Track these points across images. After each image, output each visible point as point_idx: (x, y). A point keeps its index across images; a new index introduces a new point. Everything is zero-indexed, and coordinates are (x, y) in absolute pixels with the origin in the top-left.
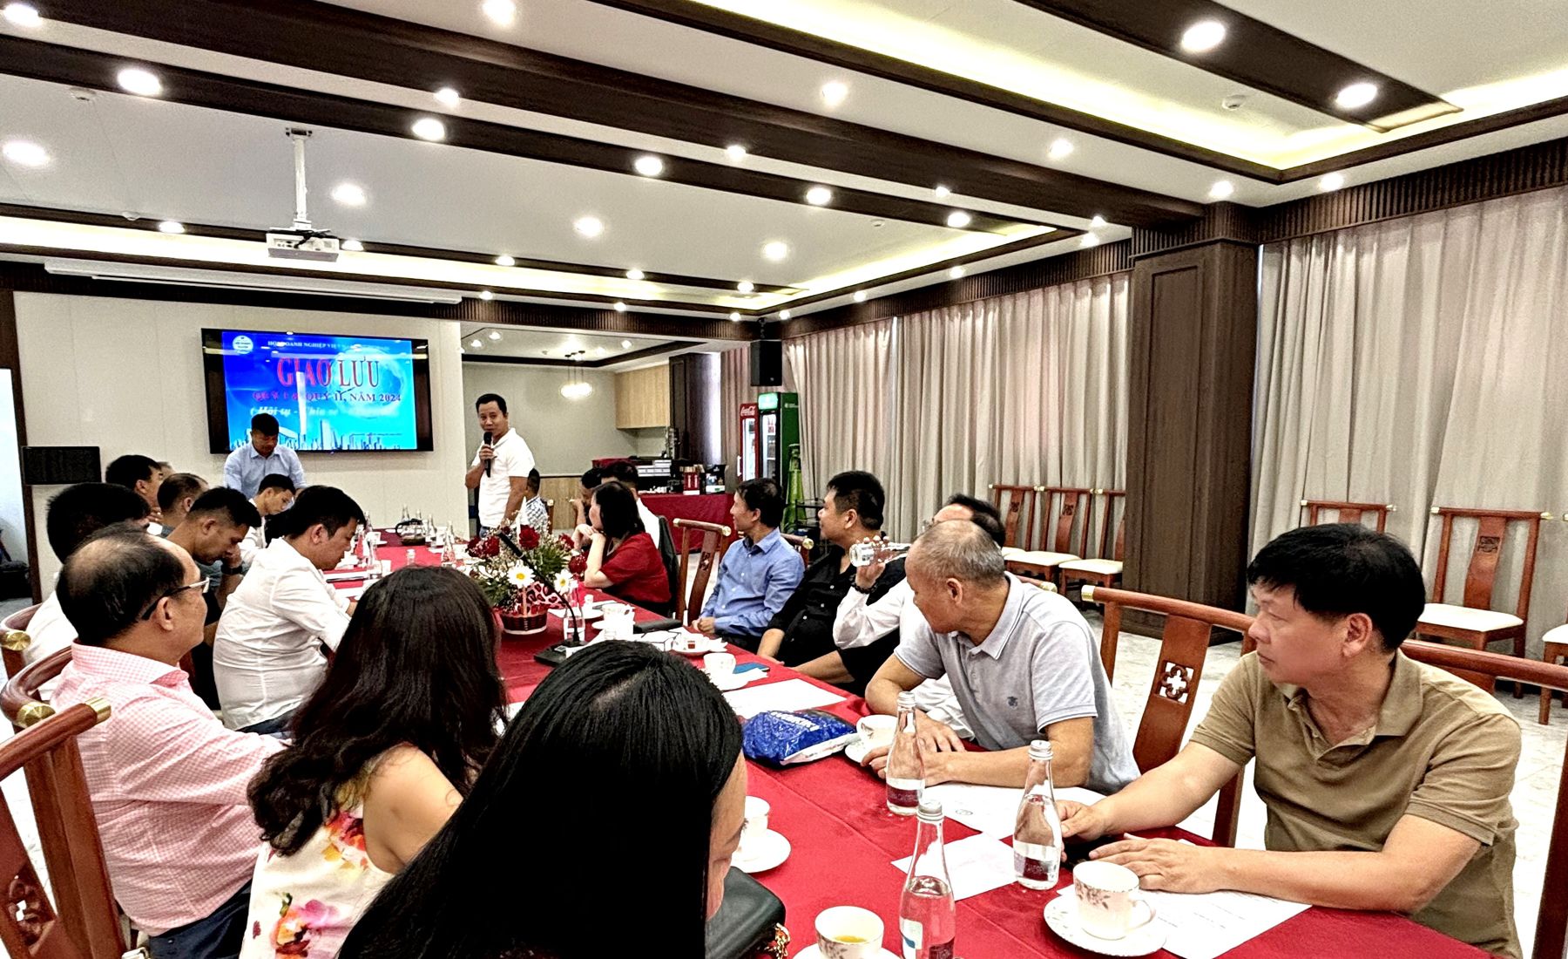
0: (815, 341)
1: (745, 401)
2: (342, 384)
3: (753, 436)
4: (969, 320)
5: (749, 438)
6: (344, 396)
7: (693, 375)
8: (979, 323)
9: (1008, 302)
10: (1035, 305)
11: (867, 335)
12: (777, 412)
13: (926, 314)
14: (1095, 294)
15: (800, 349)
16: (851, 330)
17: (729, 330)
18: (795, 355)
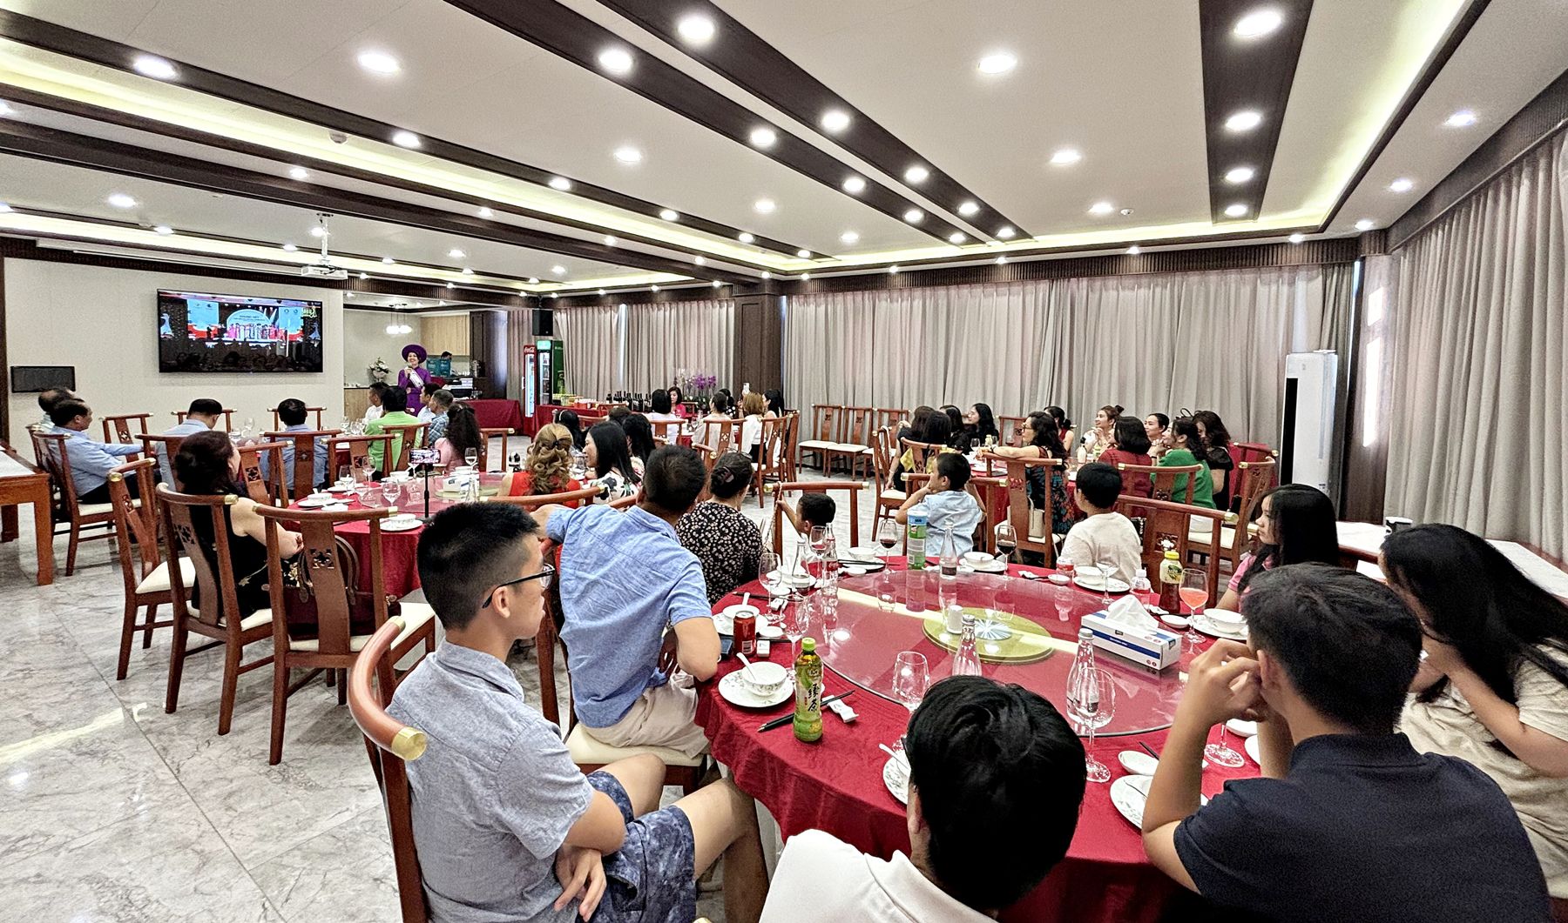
0: (573, 312)
1: (525, 343)
3: (533, 364)
4: (662, 312)
5: (530, 366)
7: (488, 325)
8: (667, 313)
9: (681, 305)
10: (694, 307)
11: (605, 312)
12: (550, 352)
13: (639, 306)
14: (720, 307)
15: (564, 315)
16: (596, 309)
17: (518, 301)
18: (561, 318)
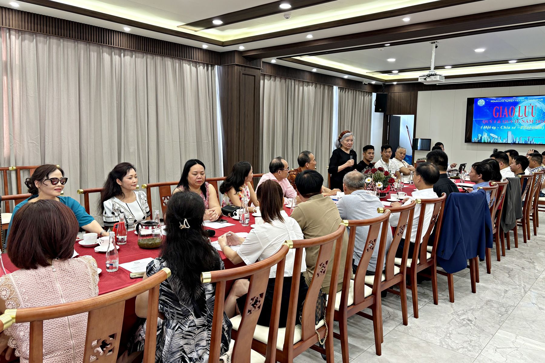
2: (519, 116)
6: (519, 121)
